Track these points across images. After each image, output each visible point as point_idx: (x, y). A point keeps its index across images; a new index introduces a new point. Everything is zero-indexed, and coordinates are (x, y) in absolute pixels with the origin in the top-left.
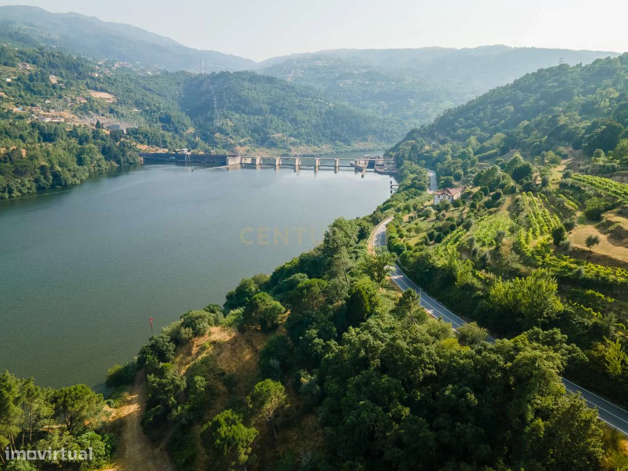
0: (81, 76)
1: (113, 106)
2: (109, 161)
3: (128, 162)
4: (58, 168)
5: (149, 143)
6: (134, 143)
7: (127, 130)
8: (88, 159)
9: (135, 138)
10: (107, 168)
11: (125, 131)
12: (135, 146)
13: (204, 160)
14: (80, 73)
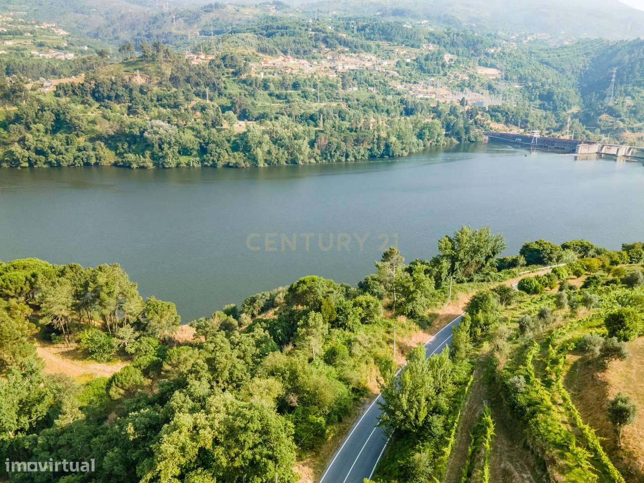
0: (477, 52)
1: (493, 83)
2: (450, 137)
3: (469, 140)
4: (393, 139)
5: (507, 123)
6: (489, 121)
7: (489, 107)
8: (427, 133)
9: (491, 116)
10: (446, 143)
11: (487, 108)
12: (488, 124)
13: (553, 145)
14: (476, 51)
